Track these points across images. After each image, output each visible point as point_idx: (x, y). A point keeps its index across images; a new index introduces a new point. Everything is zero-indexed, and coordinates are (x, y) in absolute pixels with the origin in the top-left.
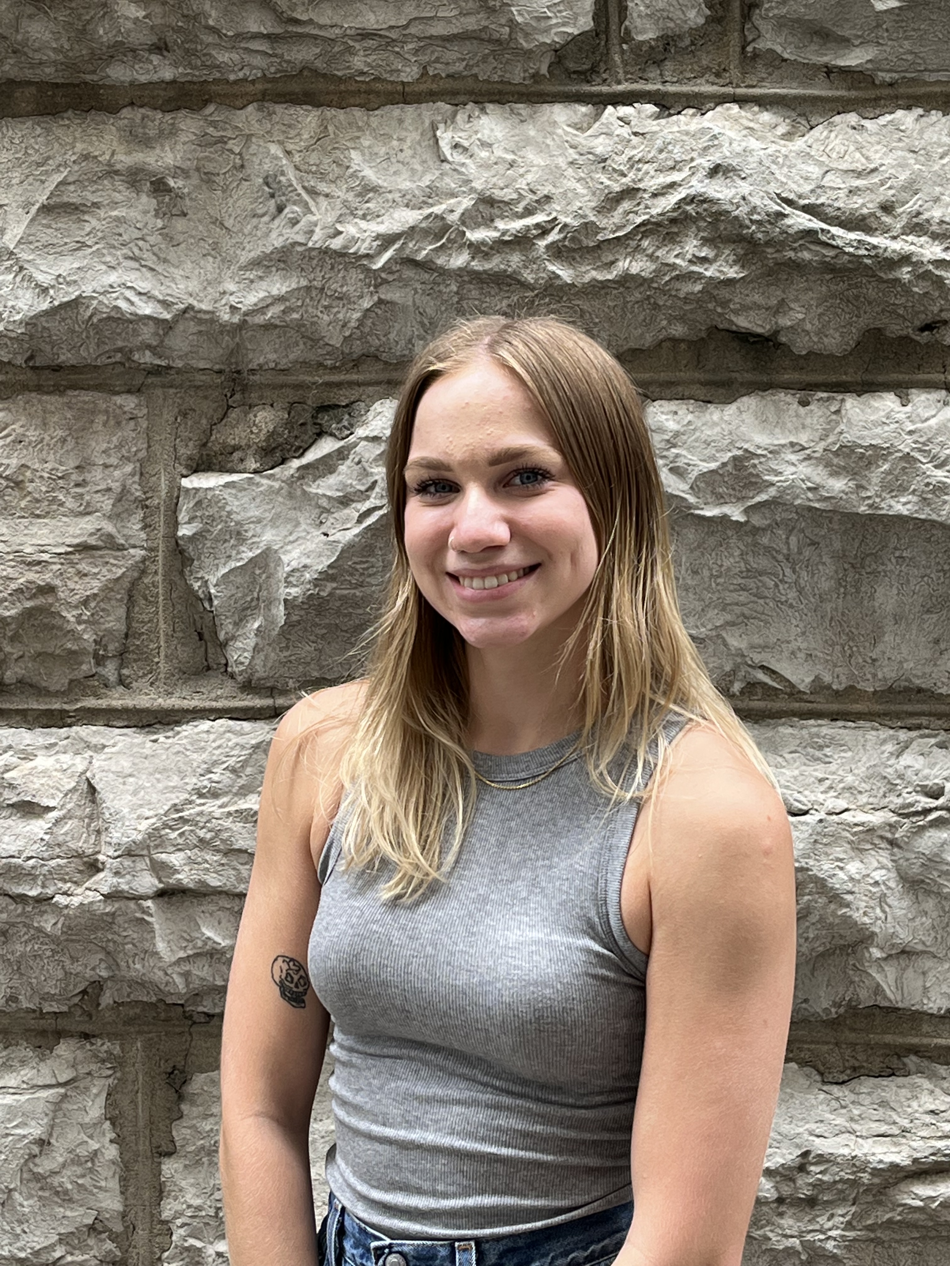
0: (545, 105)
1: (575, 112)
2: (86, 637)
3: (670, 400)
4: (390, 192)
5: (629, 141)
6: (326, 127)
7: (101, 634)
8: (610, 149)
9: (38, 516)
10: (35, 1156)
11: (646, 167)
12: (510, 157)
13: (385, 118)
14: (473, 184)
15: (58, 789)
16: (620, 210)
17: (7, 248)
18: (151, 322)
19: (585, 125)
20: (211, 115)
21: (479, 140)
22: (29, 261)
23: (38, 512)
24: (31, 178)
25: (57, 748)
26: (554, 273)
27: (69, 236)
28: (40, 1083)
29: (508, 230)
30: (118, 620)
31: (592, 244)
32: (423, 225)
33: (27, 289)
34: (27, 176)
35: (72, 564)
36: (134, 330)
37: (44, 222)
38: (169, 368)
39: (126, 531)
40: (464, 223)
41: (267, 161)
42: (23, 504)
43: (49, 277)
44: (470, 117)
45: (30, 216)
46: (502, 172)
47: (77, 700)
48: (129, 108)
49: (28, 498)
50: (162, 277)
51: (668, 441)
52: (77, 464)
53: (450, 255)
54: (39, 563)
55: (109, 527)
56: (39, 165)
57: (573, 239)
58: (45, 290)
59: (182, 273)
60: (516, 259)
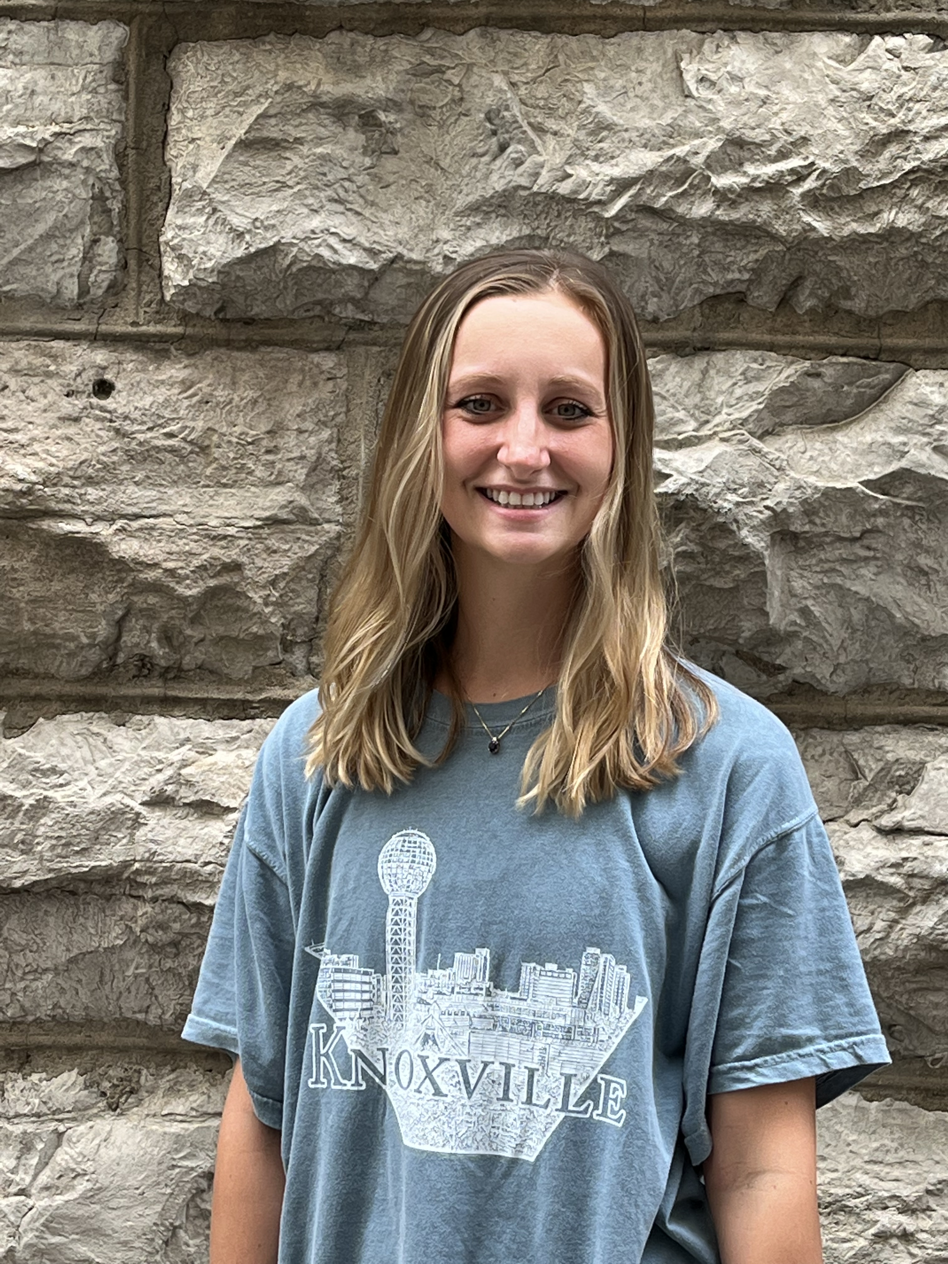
0: (804, 34)
1: (837, 42)
2: (273, 620)
3: (936, 369)
4: (626, 130)
5: (899, 77)
6: (556, 56)
7: (289, 617)
8: (877, 85)
9: (225, 486)
10: (203, 1191)
11: (917, 106)
12: (763, 93)
13: (622, 47)
14: (721, 124)
15: (239, 788)
16: (887, 154)
17: (200, 187)
18: (355, 273)
19: (848, 58)
20: (427, 41)
21: (728, 73)
22: (223, 202)
23: (224, 481)
24: (228, 109)
25: (238, 743)
26: (809, 224)
27: (268, 175)
28: (210, 1111)
29: (759, 176)
30: (309, 602)
31: (853, 193)
32: (664, 169)
33: (220, 233)
34: (224, 108)
35: (261, 539)
36: (337, 282)
37: (241, 158)
38: (372, 323)
39: (320, 504)
40: (709, 167)
41: (490, 93)
42: (208, 471)
43: (246, 221)
44: (718, 46)
45: (225, 152)
46: (754, 109)
47: (262, 690)
48: (338, 32)
49: (214, 465)
50: (368, 223)
51: (933, 416)
52: (269, 428)
53: (692, 203)
54: (225, 537)
55: (302, 500)
56: (236, 95)
57: (832, 187)
58: (240, 235)
59: (392, 218)
60: (766, 208)
